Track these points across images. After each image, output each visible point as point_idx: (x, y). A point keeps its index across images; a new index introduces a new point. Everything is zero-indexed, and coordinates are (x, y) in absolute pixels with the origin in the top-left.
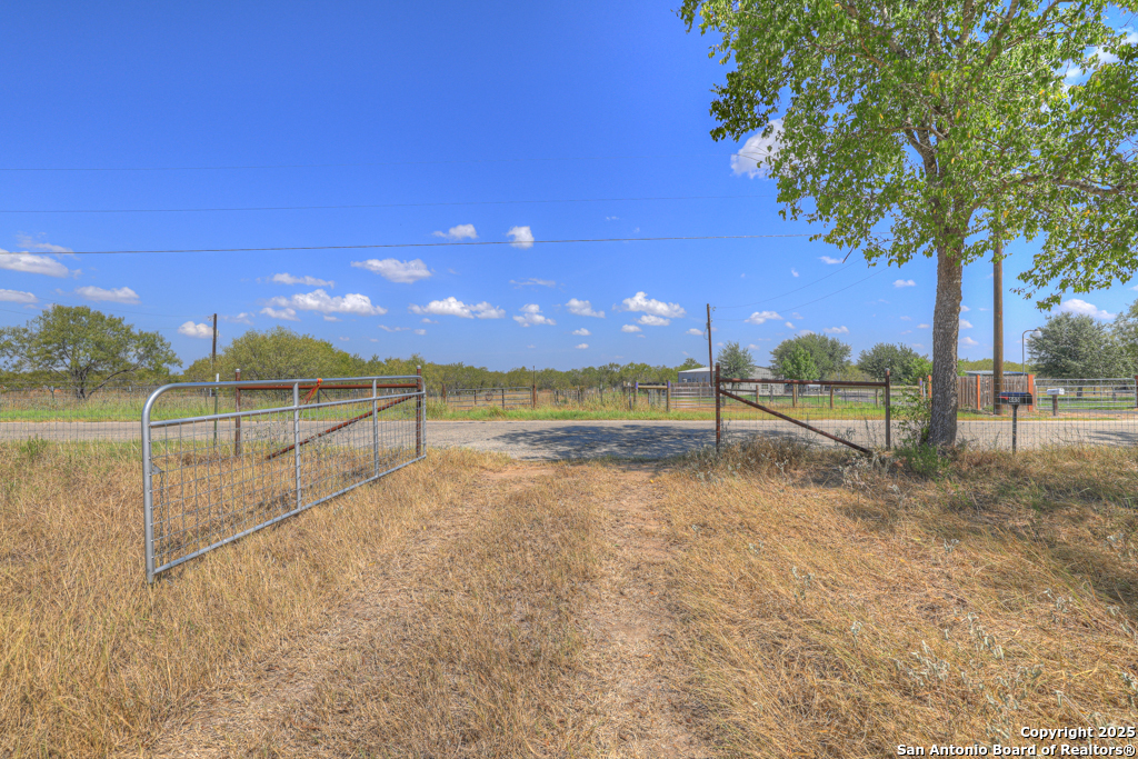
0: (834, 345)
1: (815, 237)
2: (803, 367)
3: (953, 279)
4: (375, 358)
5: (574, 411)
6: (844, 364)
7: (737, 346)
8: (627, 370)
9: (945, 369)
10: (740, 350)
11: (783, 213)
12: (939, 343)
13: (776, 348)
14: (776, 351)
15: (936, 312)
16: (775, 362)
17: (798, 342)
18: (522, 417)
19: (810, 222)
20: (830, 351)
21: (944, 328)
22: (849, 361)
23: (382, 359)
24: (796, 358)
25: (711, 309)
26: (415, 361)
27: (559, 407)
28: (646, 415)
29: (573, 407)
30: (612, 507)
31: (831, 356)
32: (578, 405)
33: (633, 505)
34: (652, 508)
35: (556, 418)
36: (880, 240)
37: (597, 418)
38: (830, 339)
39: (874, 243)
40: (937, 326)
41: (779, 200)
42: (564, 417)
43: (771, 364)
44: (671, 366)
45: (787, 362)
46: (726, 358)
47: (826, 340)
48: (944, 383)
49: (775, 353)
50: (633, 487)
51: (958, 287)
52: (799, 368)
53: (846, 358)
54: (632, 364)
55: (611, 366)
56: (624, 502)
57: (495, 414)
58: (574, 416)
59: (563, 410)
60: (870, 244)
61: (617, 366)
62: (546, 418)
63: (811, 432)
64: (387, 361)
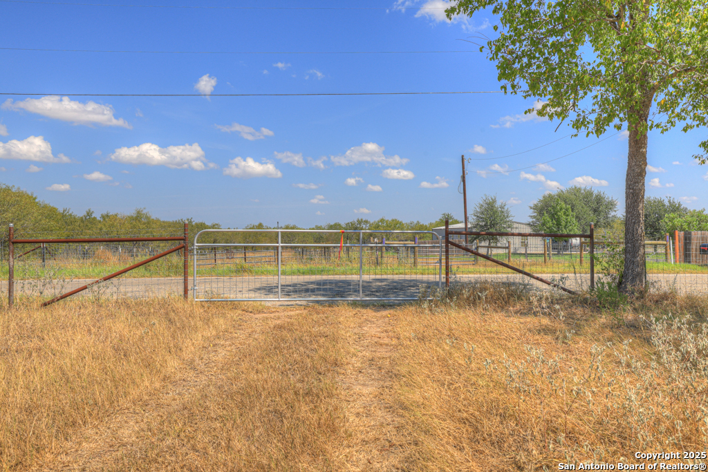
0: (599, 200)
1: (529, 111)
2: (563, 223)
3: (641, 147)
4: (89, 214)
5: (320, 267)
6: (609, 220)
7: (494, 201)
8: (377, 227)
9: (634, 223)
10: (498, 204)
11: (504, 87)
12: (629, 201)
13: (536, 202)
14: (536, 206)
15: (627, 175)
16: (534, 217)
17: (559, 196)
18: (268, 273)
19: (525, 97)
20: (594, 206)
21: (633, 189)
22: (614, 216)
23: (97, 215)
24: (556, 214)
25: (465, 161)
26: (138, 217)
27: (305, 264)
28: (394, 270)
29: (319, 263)
30: (356, 331)
31: (595, 211)
32: (324, 261)
33: (372, 330)
34: (386, 331)
35: (304, 273)
36: (587, 112)
37: (344, 273)
38: (595, 192)
39: (582, 114)
40: (628, 187)
41: (500, 79)
42: (311, 272)
43: (531, 220)
44: (426, 223)
45: (547, 217)
46: (482, 213)
47: (591, 194)
48: (633, 236)
49: (535, 208)
50: (373, 320)
51: (644, 156)
52: (559, 224)
53: (612, 214)
54: (382, 221)
55: (360, 222)
56: (365, 328)
57: (241, 270)
58: (321, 272)
59: (309, 266)
60: (579, 115)
61: (366, 222)
62: (293, 273)
63: (525, 276)
64: (103, 217)
